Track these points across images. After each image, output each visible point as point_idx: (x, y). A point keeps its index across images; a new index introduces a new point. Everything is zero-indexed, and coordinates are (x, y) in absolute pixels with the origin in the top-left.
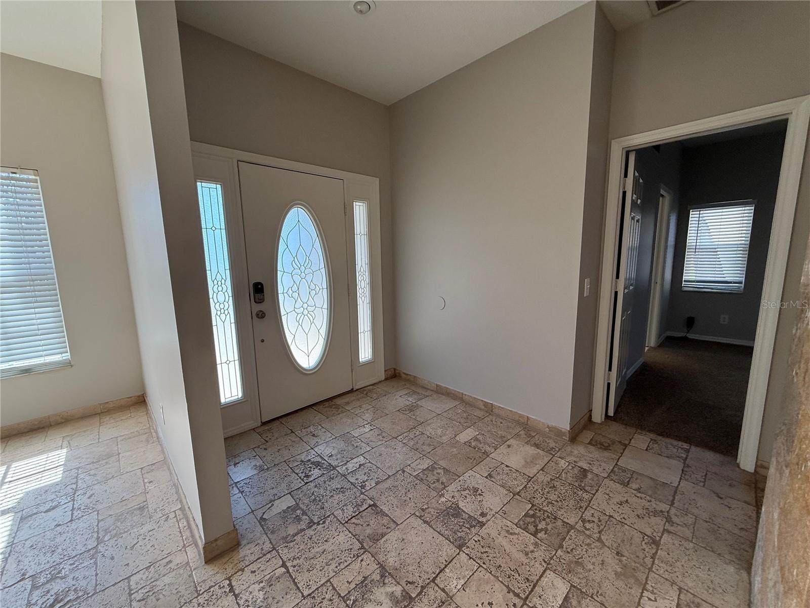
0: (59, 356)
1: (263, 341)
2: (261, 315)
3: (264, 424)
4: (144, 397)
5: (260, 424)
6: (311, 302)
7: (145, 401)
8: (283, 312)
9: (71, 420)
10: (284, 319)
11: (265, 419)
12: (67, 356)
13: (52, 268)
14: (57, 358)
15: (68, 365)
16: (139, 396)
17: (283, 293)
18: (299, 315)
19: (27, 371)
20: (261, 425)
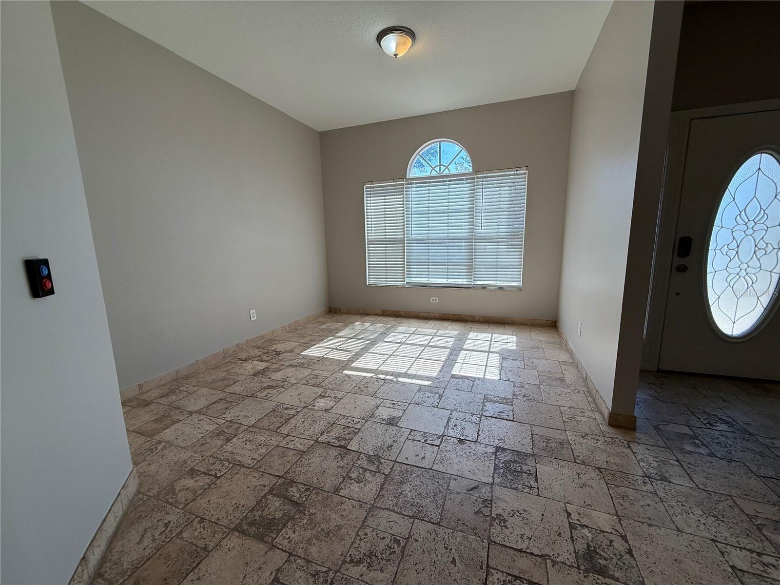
0: (516, 283)
1: (678, 294)
2: (682, 269)
3: (659, 371)
4: (556, 323)
5: (656, 369)
6: (755, 263)
7: (556, 326)
8: (709, 269)
9: (515, 324)
10: (709, 277)
11: (663, 368)
12: (520, 284)
13: (523, 228)
14: (514, 284)
15: (519, 289)
16: (553, 321)
17: (715, 250)
18: (732, 276)
19: (501, 288)
20: (657, 372)
